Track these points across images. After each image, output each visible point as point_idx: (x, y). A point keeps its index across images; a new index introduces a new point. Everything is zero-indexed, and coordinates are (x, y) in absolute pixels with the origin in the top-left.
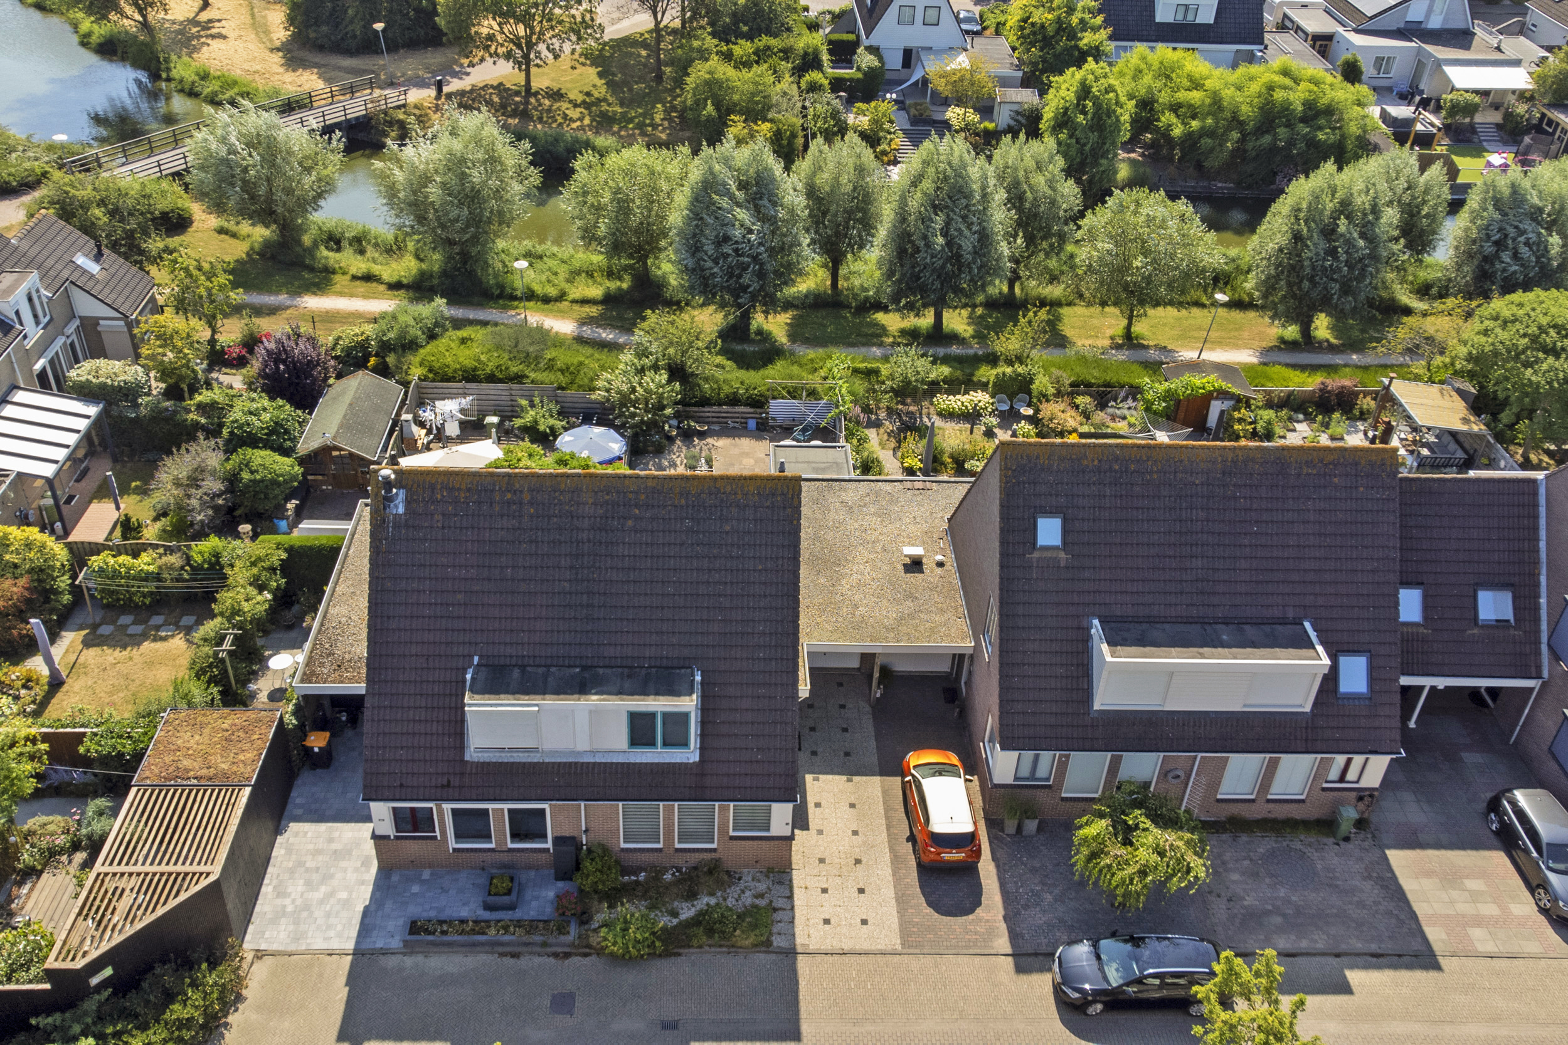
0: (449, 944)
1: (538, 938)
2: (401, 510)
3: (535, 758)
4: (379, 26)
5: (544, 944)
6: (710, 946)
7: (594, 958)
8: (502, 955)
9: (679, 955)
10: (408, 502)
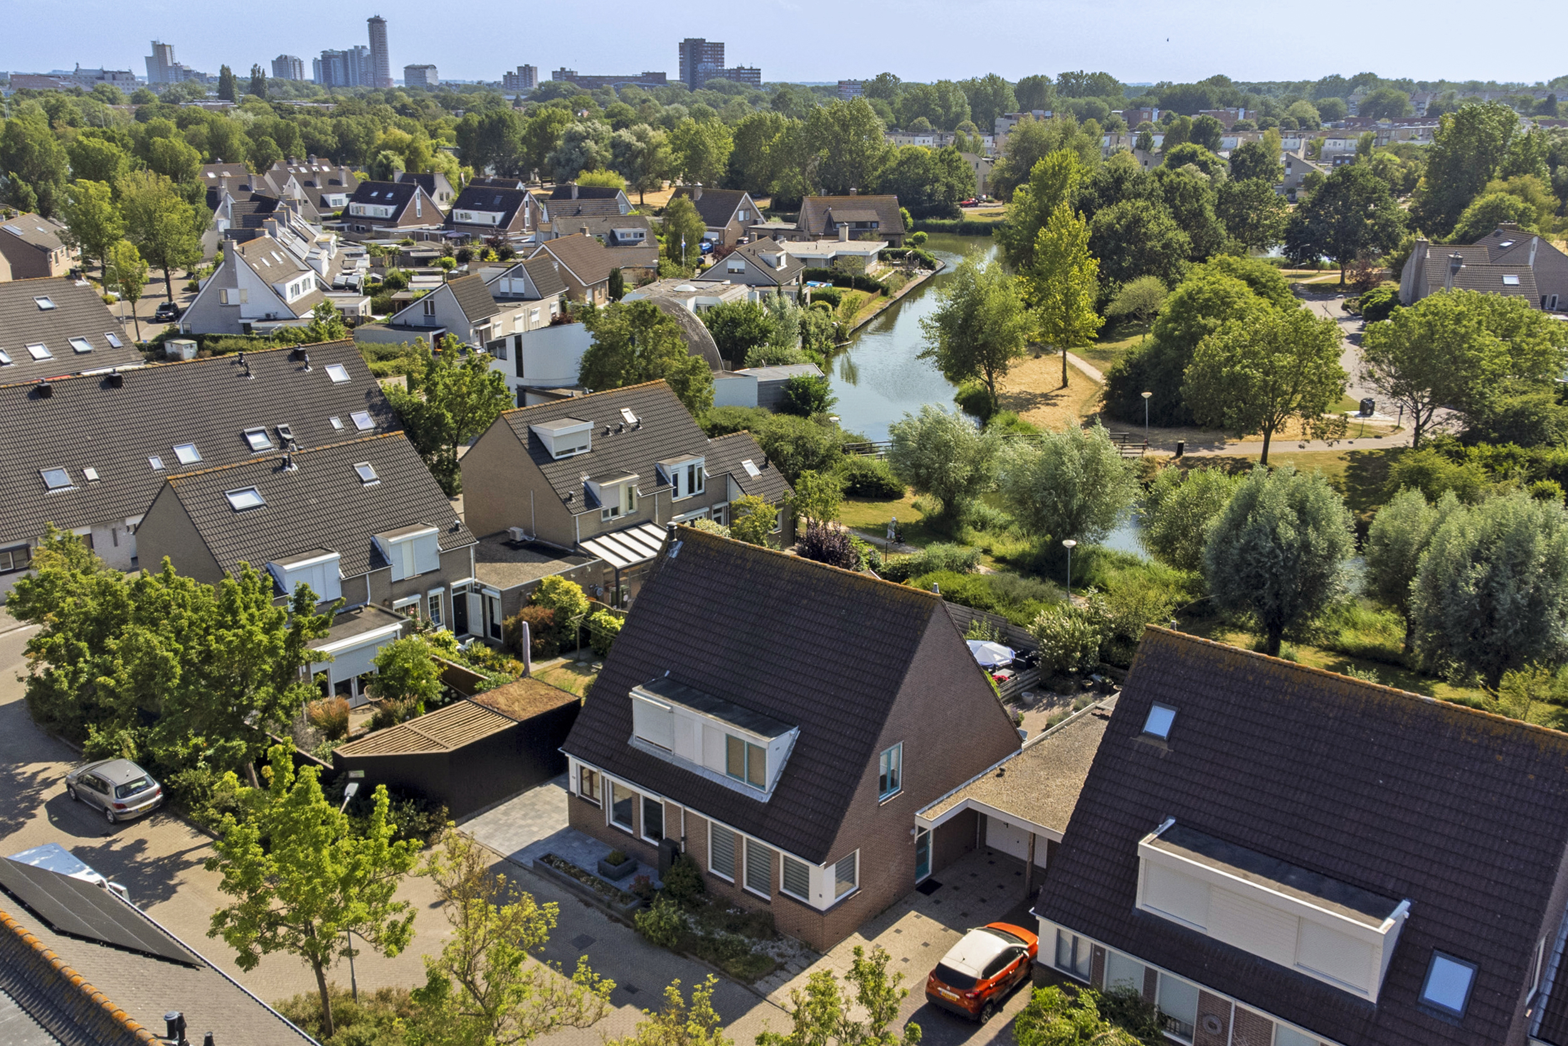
0: (557, 877)
1: (606, 898)
2: (674, 556)
3: (668, 759)
4: (1146, 395)
5: (609, 906)
6: (710, 962)
7: (631, 931)
8: (581, 900)
9: (686, 957)
10: (681, 551)
